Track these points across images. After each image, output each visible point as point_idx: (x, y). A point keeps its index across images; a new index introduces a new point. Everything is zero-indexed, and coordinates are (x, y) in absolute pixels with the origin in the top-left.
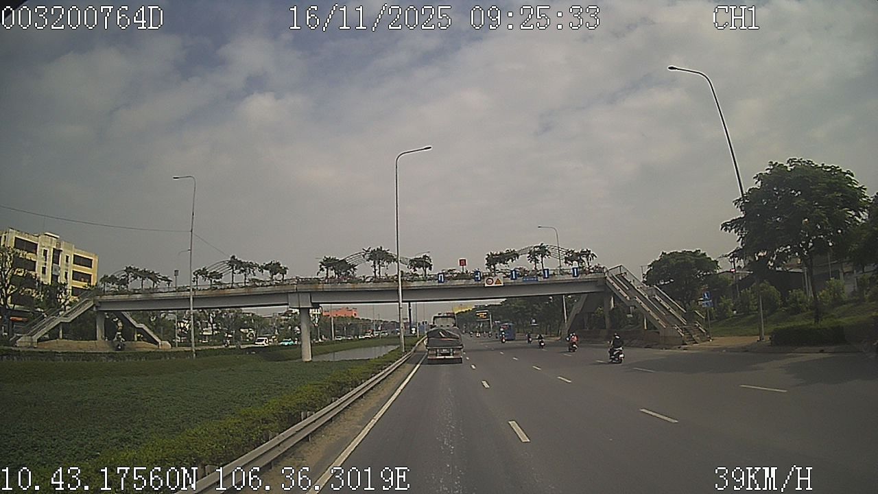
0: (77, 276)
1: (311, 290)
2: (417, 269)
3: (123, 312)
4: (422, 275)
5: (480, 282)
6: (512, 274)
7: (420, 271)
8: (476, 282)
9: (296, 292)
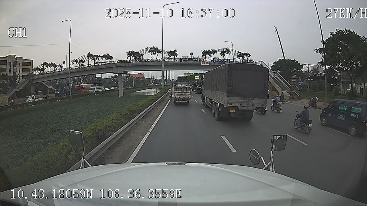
0: (24, 70)
1: (123, 65)
2: (171, 56)
3: (42, 82)
4: (173, 59)
5: (199, 63)
6: (213, 60)
7: (172, 57)
8: (198, 63)
9: (117, 67)
